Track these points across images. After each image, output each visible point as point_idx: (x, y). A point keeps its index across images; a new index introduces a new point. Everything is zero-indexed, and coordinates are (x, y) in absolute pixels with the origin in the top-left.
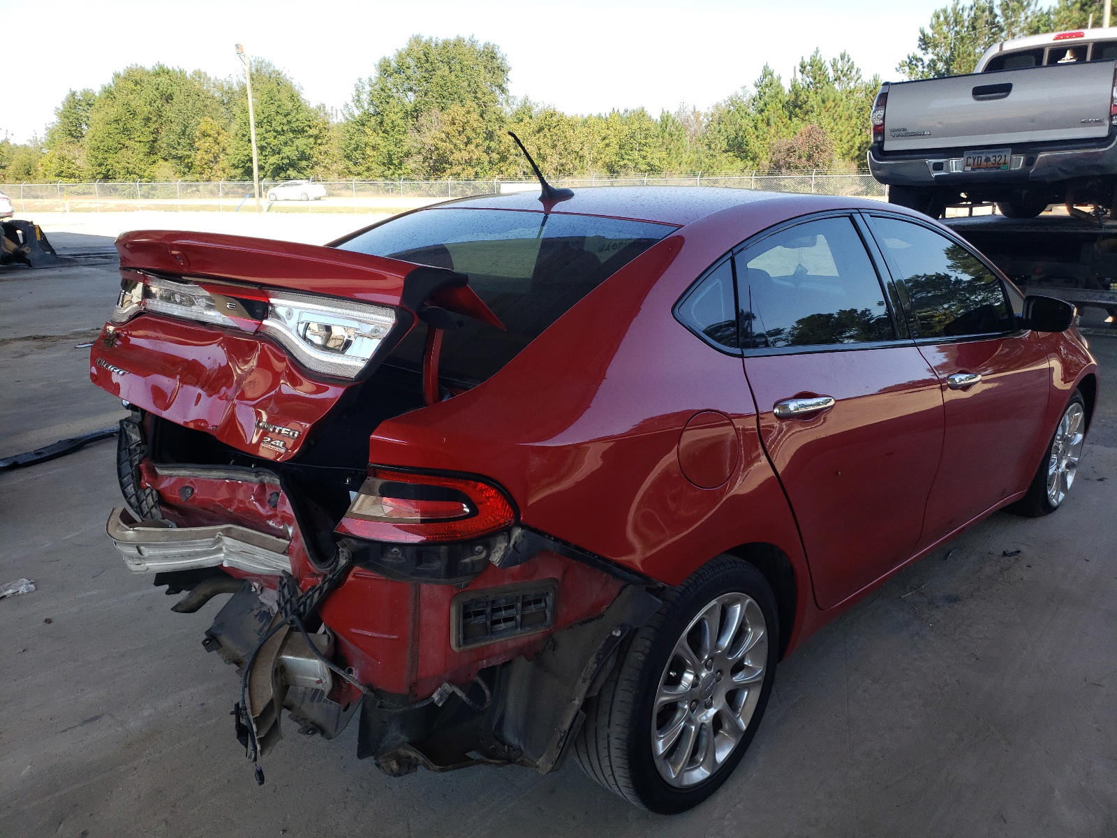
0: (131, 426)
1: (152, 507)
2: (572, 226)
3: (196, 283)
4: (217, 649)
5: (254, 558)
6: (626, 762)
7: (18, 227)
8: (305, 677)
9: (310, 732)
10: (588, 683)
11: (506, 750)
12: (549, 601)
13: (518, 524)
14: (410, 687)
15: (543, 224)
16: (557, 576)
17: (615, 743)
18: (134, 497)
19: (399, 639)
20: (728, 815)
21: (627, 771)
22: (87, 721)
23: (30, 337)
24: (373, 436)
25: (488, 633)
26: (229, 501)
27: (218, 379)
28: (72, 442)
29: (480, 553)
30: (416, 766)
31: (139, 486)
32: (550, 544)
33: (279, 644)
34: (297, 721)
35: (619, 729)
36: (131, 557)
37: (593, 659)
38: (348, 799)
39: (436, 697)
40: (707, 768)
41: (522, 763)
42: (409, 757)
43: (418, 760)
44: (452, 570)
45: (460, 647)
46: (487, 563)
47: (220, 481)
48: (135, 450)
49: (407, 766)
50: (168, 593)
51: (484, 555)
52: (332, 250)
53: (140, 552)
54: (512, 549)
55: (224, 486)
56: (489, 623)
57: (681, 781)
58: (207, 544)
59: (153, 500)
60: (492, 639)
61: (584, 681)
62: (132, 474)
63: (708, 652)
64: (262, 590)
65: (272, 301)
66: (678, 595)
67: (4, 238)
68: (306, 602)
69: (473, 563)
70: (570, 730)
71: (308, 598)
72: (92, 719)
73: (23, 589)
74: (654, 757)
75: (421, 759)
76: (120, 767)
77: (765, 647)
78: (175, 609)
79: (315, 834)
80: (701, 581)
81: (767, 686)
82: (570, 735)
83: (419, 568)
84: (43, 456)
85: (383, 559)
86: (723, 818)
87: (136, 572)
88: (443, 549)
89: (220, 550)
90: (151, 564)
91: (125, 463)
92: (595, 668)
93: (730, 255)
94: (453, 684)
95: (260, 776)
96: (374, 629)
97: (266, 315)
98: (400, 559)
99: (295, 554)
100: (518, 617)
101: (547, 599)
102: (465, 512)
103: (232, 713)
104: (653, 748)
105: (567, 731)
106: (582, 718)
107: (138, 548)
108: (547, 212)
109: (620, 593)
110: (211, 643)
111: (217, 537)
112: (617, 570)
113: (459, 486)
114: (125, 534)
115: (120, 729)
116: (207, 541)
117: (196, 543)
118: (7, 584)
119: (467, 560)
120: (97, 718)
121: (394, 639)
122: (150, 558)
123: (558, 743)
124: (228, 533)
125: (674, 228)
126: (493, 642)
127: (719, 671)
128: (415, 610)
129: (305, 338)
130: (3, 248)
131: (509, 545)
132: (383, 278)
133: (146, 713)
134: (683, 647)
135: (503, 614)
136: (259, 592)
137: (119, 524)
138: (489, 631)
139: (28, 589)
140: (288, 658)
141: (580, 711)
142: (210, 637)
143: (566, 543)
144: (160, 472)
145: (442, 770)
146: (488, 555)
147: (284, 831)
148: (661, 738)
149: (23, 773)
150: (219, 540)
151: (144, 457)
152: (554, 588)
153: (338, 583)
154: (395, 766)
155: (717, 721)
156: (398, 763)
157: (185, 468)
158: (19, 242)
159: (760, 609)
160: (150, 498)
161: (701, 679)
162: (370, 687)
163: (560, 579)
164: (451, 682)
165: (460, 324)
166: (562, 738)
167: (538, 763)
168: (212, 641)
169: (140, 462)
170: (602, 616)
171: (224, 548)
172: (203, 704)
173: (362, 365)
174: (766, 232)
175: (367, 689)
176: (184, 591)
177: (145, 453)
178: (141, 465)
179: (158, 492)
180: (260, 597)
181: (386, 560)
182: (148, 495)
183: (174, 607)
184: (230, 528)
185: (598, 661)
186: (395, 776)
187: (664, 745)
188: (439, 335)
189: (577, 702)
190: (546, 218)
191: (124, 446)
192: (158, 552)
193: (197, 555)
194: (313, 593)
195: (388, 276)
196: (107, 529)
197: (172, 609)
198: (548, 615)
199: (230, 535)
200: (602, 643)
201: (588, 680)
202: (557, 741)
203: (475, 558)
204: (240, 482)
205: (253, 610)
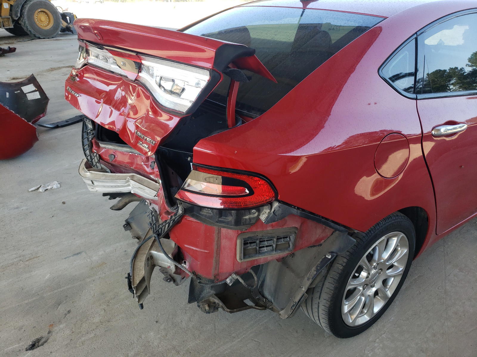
0: (88, 121)
1: (97, 162)
2: (319, 17)
3: (107, 49)
4: (130, 230)
5: (145, 191)
6: (327, 317)
7: (67, 15)
8: (162, 262)
9: (169, 280)
10: (310, 281)
11: (264, 301)
12: (292, 237)
13: (277, 200)
14: (215, 276)
15: (302, 16)
16: (297, 225)
17: (322, 307)
18: (89, 156)
19: (208, 253)
20: (378, 340)
21: (327, 321)
22: (75, 254)
23: (70, 66)
24: (195, 148)
25: (257, 253)
26: (132, 164)
27: (120, 103)
28: (81, 117)
29: (254, 214)
30: (217, 308)
31: (91, 151)
32: (295, 211)
33: (150, 244)
34: (163, 273)
35: (325, 301)
36: (89, 185)
37: (314, 268)
38: (188, 308)
39: (228, 281)
40: (368, 316)
41: (272, 309)
42: (215, 303)
43: (219, 305)
44: (238, 222)
45: (241, 260)
46: (258, 219)
47: (127, 153)
48: (90, 133)
49: (213, 307)
50: (110, 199)
51: (256, 214)
52: (180, 34)
53: (93, 183)
54: (272, 214)
55: (129, 155)
56: (258, 248)
57: (355, 323)
58: (122, 182)
59: (97, 160)
60: (259, 256)
61: (308, 279)
62: (88, 145)
63: (376, 262)
64: (150, 204)
65: (143, 62)
66: (364, 235)
67: (61, 20)
68: (162, 228)
69: (250, 219)
70: (298, 302)
71: (163, 226)
72: (78, 254)
73: (55, 187)
74: (342, 314)
75: (221, 304)
76: (87, 279)
77: (407, 257)
78: (112, 208)
79: (171, 325)
80: (378, 227)
81: (405, 275)
82: (298, 304)
83: (220, 219)
84: (68, 123)
85: (201, 213)
86: (375, 341)
87: (91, 192)
88: (233, 212)
89: (129, 185)
90: (98, 189)
91: (86, 139)
92: (315, 273)
93: (415, 36)
94: (238, 275)
95: (142, 306)
96: (197, 247)
97: (140, 71)
98: (210, 214)
99: (160, 197)
100: (274, 246)
101: (291, 237)
102: (246, 192)
103: (126, 278)
104: (342, 309)
105: (297, 303)
106: (306, 297)
107: (92, 181)
108: (304, 8)
109: (332, 234)
110: (127, 227)
111: (127, 179)
112: (332, 224)
113: (244, 178)
114: (85, 174)
115: (89, 260)
116: (122, 181)
117: (118, 182)
118: (49, 184)
119: (247, 217)
120: (79, 253)
121: (206, 252)
122: (97, 186)
123: (292, 307)
124: (132, 178)
125: (383, 19)
126: (259, 258)
127: (380, 269)
128: (218, 239)
129: (160, 86)
130: (62, 25)
131: (270, 211)
132: (203, 51)
133: (100, 253)
134: (364, 261)
135: (266, 243)
136: (149, 205)
137: (84, 168)
138: (258, 252)
139: (57, 186)
140: (154, 252)
141: (305, 294)
142: (127, 224)
143: (303, 210)
144: (102, 145)
145: (231, 312)
146: (259, 215)
147: (157, 322)
148: (347, 304)
149: (46, 277)
150: (128, 181)
151: (94, 137)
152: (295, 232)
153: (177, 223)
154: (207, 308)
155: (376, 293)
156: (209, 306)
157: (111, 145)
158: (68, 22)
159: (407, 240)
160: (96, 158)
161: (371, 274)
162: (194, 273)
163: (299, 228)
164: (237, 273)
165: (250, 78)
166: (293, 305)
167: (280, 313)
168: (128, 225)
169: (92, 139)
170: (321, 245)
171: (131, 184)
172: (125, 251)
173: (189, 105)
174: (437, 21)
175: (192, 274)
176: (118, 198)
177: (94, 134)
178: (92, 141)
179: (99, 155)
180: (149, 207)
181: (203, 213)
182: (95, 157)
183: (111, 207)
184: (133, 175)
185: (317, 270)
186: (207, 313)
187: (348, 307)
188: (237, 85)
189: (304, 289)
190: (303, 12)
191: (85, 130)
192: (100, 184)
193: (119, 186)
194: (166, 225)
195: (206, 50)
196: (79, 171)
197: (110, 208)
198: (291, 245)
199: (134, 179)
200: (320, 261)
201: (311, 279)
202: (292, 306)
203: (252, 216)
204: (136, 155)
205: (146, 212)
